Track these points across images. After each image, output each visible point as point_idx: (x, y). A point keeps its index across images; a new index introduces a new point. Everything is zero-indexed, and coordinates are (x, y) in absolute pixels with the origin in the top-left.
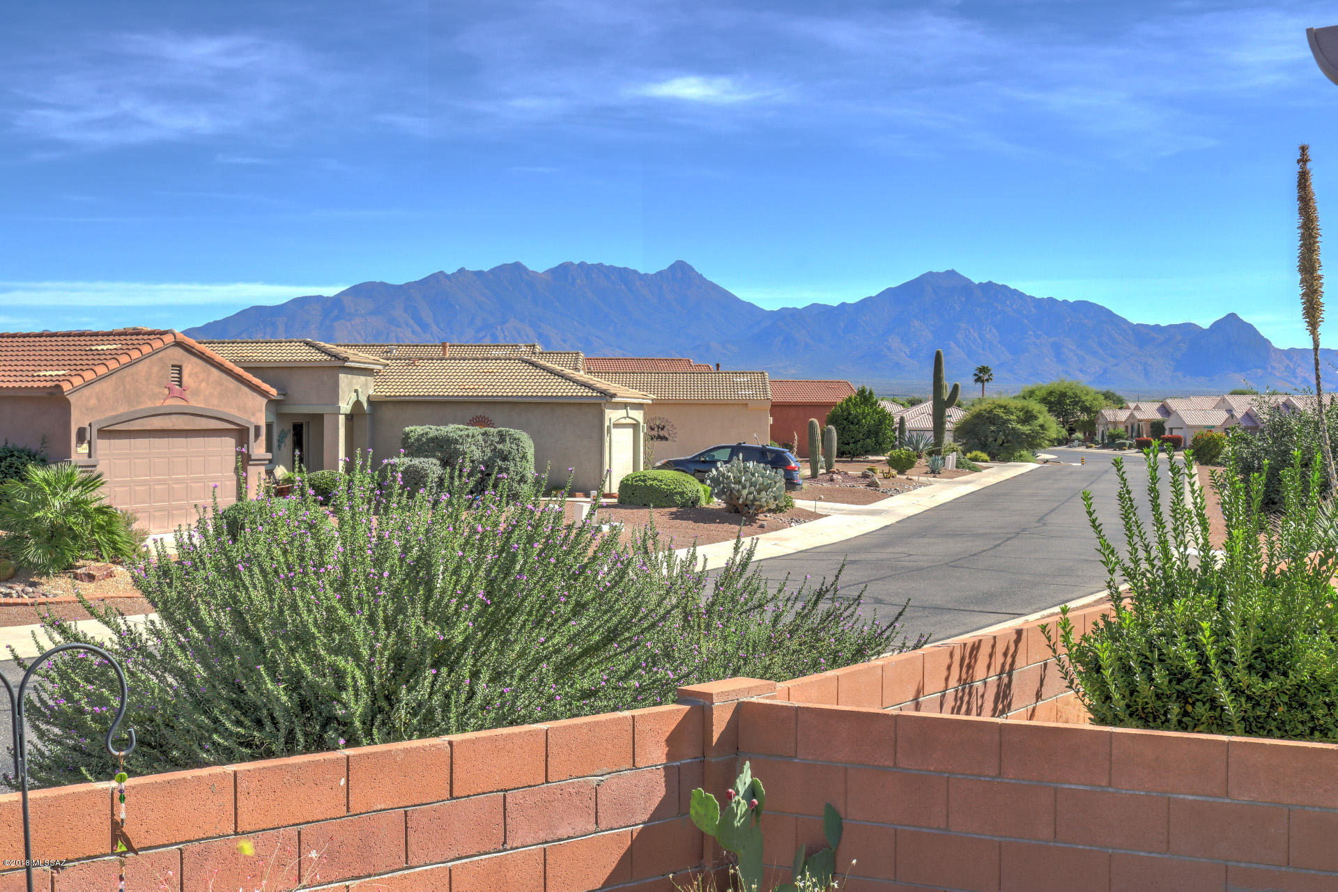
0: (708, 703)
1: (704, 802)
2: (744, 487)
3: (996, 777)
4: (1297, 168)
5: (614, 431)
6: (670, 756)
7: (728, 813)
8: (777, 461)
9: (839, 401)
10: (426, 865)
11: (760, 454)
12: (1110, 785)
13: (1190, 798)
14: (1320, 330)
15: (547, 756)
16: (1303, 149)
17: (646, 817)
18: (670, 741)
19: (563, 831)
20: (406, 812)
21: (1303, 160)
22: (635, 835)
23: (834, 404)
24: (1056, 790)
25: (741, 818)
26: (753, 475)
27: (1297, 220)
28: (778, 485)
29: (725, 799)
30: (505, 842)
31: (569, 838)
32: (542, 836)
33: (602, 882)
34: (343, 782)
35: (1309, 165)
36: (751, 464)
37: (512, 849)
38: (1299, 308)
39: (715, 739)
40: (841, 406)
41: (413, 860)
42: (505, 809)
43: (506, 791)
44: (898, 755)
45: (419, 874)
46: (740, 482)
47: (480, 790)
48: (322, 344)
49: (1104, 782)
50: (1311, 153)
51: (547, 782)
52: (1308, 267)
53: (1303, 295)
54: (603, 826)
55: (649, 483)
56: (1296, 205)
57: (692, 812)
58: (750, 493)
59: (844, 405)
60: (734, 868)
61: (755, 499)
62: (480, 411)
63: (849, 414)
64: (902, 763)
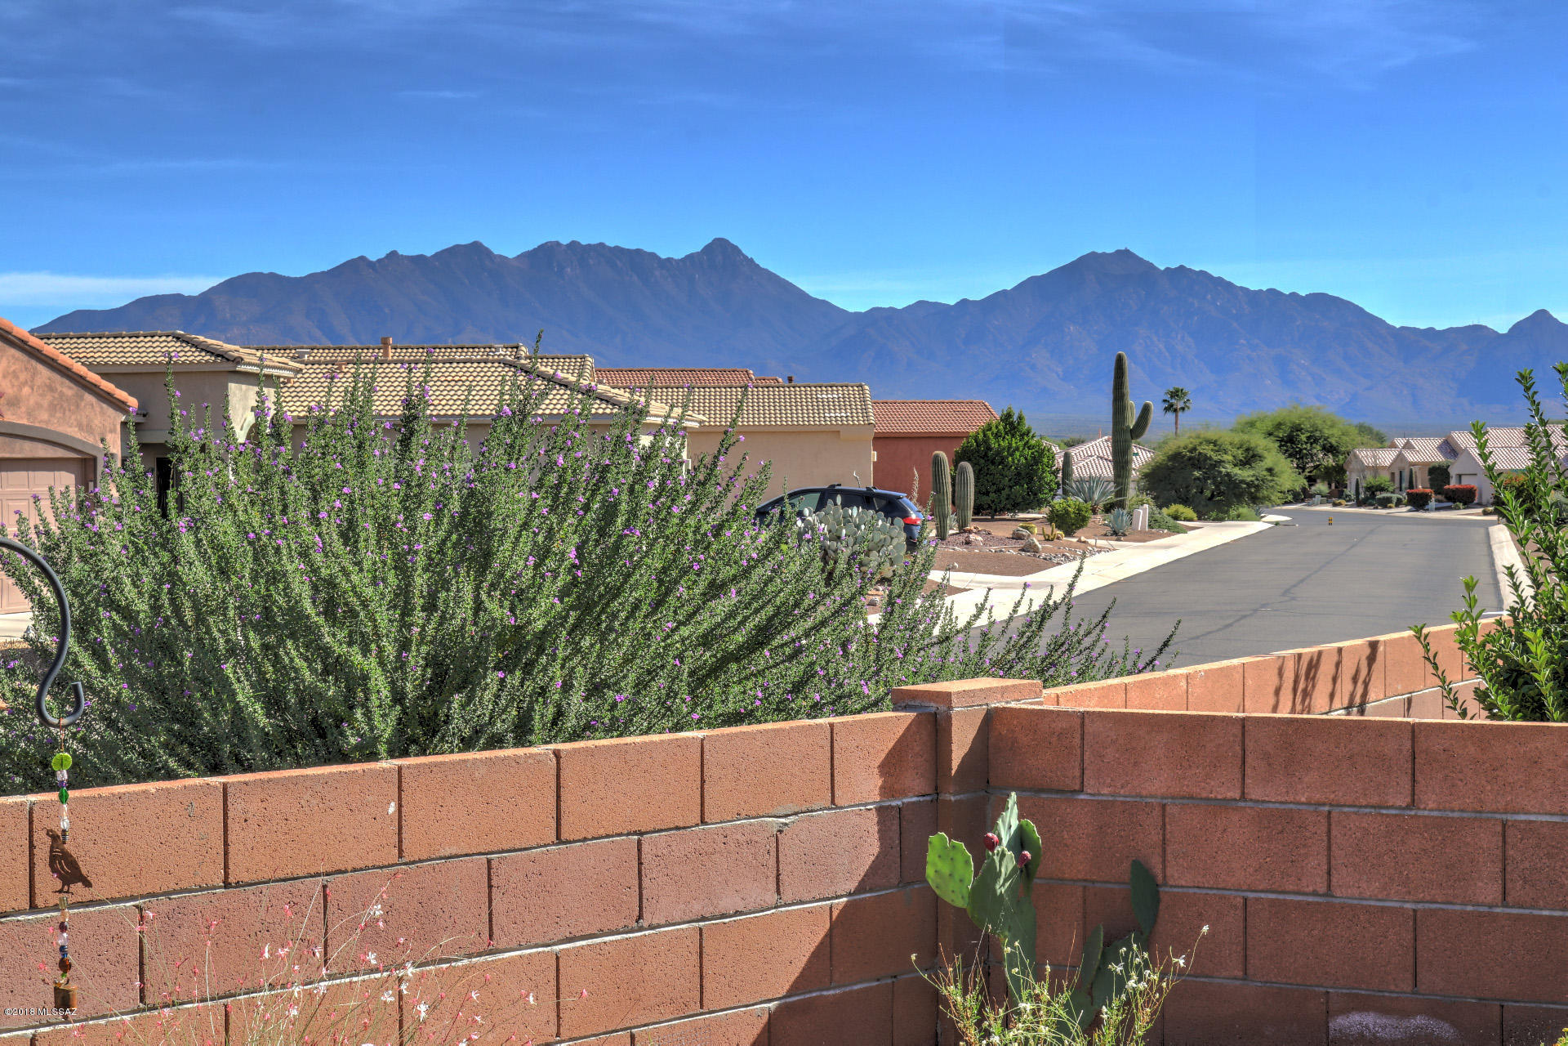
0: (942, 708)
1: (946, 855)
2: (845, 545)
3: (1408, 807)
6: (887, 791)
7: (986, 873)
8: (892, 508)
9: (972, 431)
10: (520, 947)
11: (865, 499)
15: (703, 781)
17: (852, 886)
18: (883, 768)
19: (728, 903)
20: (489, 861)
22: (835, 914)
23: (966, 435)
24: (1504, 825)
25: (1006, 880)
26: (858, 527)
28: (895, 542)
29: (982, 846)
30: (640, 917)
31: (737, 913)
32: (697, 908)
33: (787, 987)
34: (392, 808)
36: (854, 511)
37: (651, 927)
39: (955, 764)
40: (976, 437)
41: (501, 941)
42: (640, 864)
43: (641, 834)
44: (1248, 781)
45: (510, 961)
46: (839, 538)
47: (602, 832)
51: (703, 822)
54: (787, 896)
57: (930, 871)
59: (981, 436)
60: (1011, 944)
63: (989, 448)
64: (1255, 792)
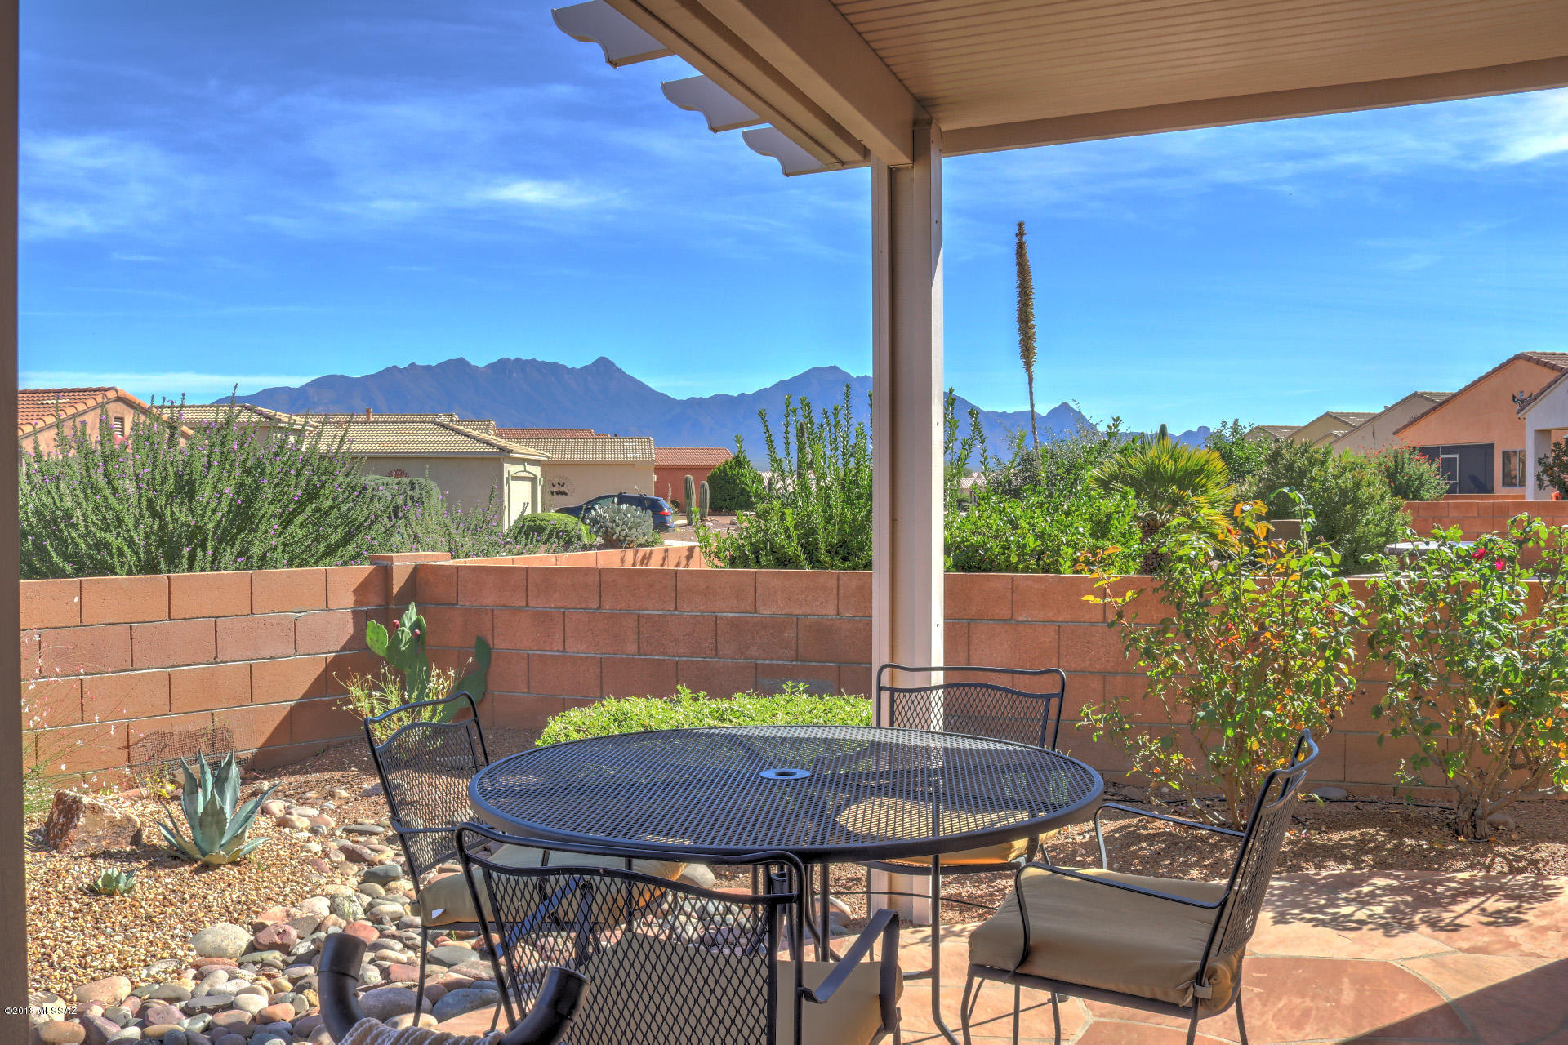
0: (389, 563)
1: (376, 631)
2: (617, 525)
3: (598, 609)
4: (1016, 240)
5: (512, 483)
6: (356, 603)
7: (395, 641)
8: (654, 507)
9: (718, 465)
10: (149, 668)
11: (639, 502)
12: (676, 609)
13: (731, 615)
14: (1033, 369)
15: (252, 594)
16: (1021, 225)
17: (338, 648)
18: (356, 592)
19: (266, 653)
20: (131, 627)
21: (1020, 234)
22: (328, 661)
23: (714, 467)
24: (639, 616)
25: (406, 644)
26: (626, 515)
27: (1014, 281)
28: (646, 523)
29: (392, 629)
30: (216, 657)
31: (271, 658)
32: (249, 654)
33: (301, 694)
34: (76, 599)
35: (1025, 238)
36: (624, 507)
37: (222, 662)
38: (1018, 350)
39: (395, 590)
40: (719, 469)
41: (137, 664)
42: (216, 632)
43: (217, 617)
44: (529, 598)
45: (143, 674)
46: (615, 521)
47: (194, 615)
48: (259, 408)
49: (672, 607)
50: (1026, 229)
51: (252, 613)
52: (1024, 318)
53: (1021, 340)
54: (301, 651)
55: (538, 523)
56: (1015, 269)
57: (368, 639)
58: (623, 530)
59: (722, 468)
60: (384, 668)
61: (626, 536)
62: (398, 465)
63: (726, 475)
64: (532, 604)
